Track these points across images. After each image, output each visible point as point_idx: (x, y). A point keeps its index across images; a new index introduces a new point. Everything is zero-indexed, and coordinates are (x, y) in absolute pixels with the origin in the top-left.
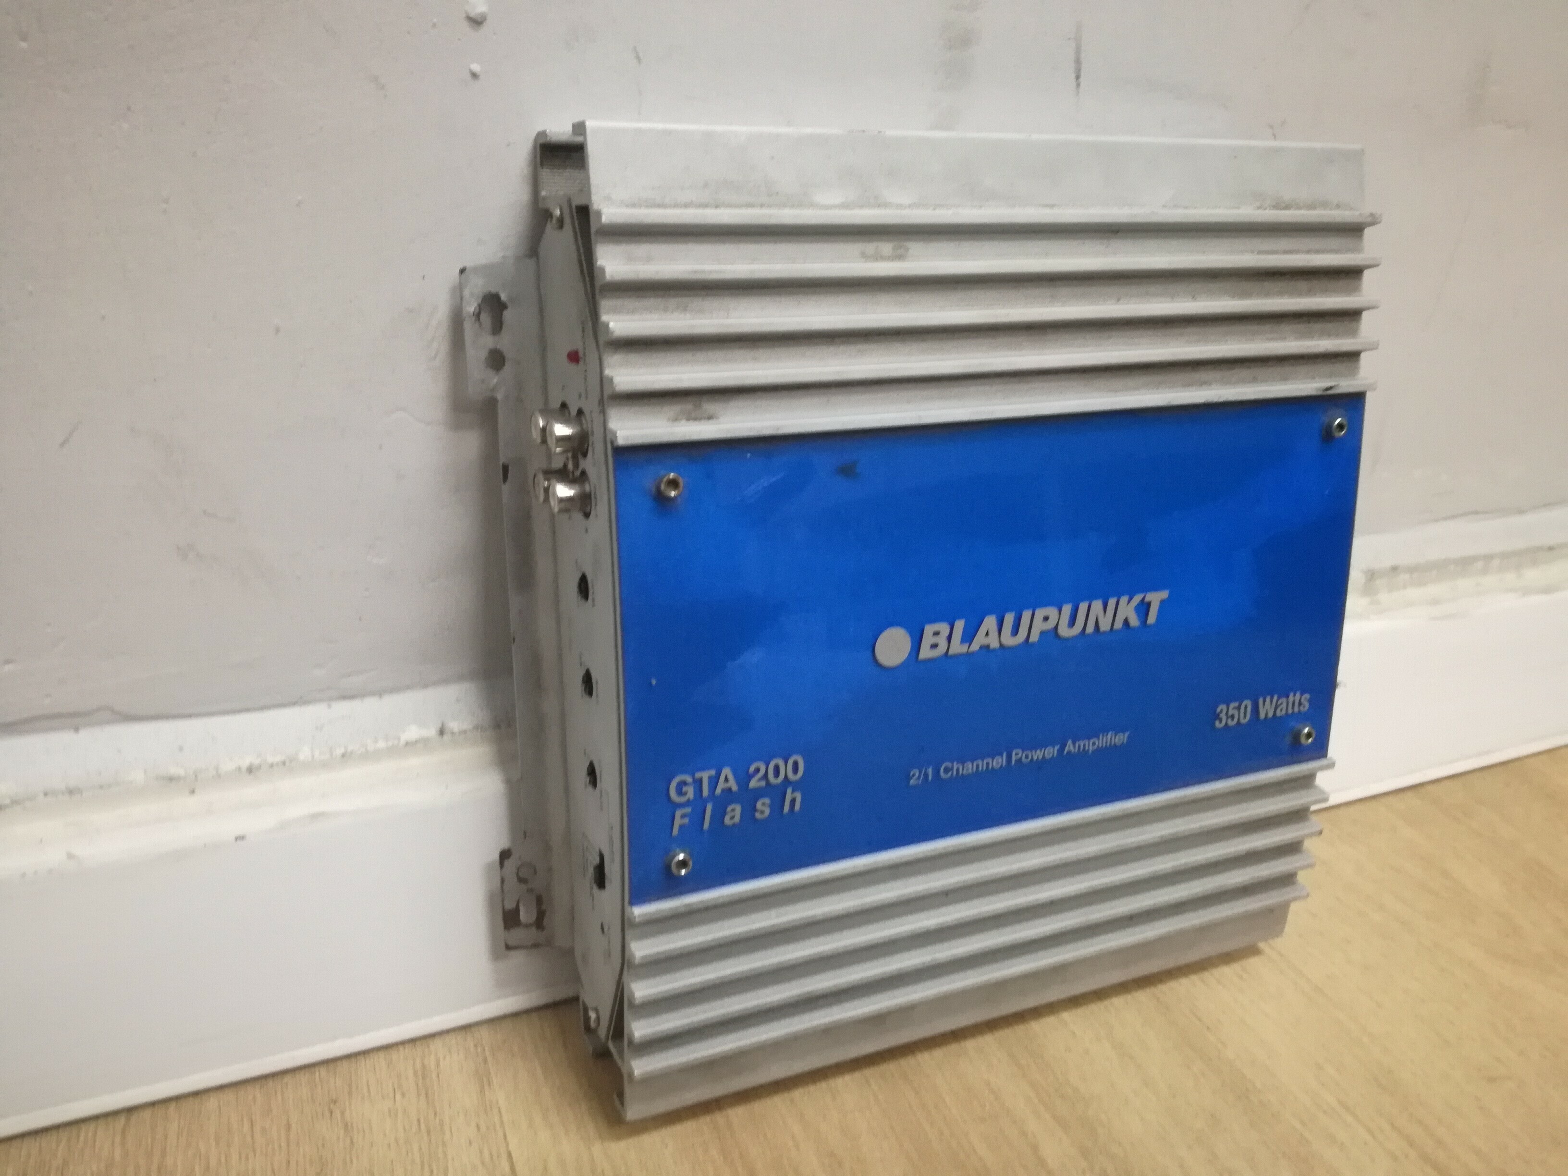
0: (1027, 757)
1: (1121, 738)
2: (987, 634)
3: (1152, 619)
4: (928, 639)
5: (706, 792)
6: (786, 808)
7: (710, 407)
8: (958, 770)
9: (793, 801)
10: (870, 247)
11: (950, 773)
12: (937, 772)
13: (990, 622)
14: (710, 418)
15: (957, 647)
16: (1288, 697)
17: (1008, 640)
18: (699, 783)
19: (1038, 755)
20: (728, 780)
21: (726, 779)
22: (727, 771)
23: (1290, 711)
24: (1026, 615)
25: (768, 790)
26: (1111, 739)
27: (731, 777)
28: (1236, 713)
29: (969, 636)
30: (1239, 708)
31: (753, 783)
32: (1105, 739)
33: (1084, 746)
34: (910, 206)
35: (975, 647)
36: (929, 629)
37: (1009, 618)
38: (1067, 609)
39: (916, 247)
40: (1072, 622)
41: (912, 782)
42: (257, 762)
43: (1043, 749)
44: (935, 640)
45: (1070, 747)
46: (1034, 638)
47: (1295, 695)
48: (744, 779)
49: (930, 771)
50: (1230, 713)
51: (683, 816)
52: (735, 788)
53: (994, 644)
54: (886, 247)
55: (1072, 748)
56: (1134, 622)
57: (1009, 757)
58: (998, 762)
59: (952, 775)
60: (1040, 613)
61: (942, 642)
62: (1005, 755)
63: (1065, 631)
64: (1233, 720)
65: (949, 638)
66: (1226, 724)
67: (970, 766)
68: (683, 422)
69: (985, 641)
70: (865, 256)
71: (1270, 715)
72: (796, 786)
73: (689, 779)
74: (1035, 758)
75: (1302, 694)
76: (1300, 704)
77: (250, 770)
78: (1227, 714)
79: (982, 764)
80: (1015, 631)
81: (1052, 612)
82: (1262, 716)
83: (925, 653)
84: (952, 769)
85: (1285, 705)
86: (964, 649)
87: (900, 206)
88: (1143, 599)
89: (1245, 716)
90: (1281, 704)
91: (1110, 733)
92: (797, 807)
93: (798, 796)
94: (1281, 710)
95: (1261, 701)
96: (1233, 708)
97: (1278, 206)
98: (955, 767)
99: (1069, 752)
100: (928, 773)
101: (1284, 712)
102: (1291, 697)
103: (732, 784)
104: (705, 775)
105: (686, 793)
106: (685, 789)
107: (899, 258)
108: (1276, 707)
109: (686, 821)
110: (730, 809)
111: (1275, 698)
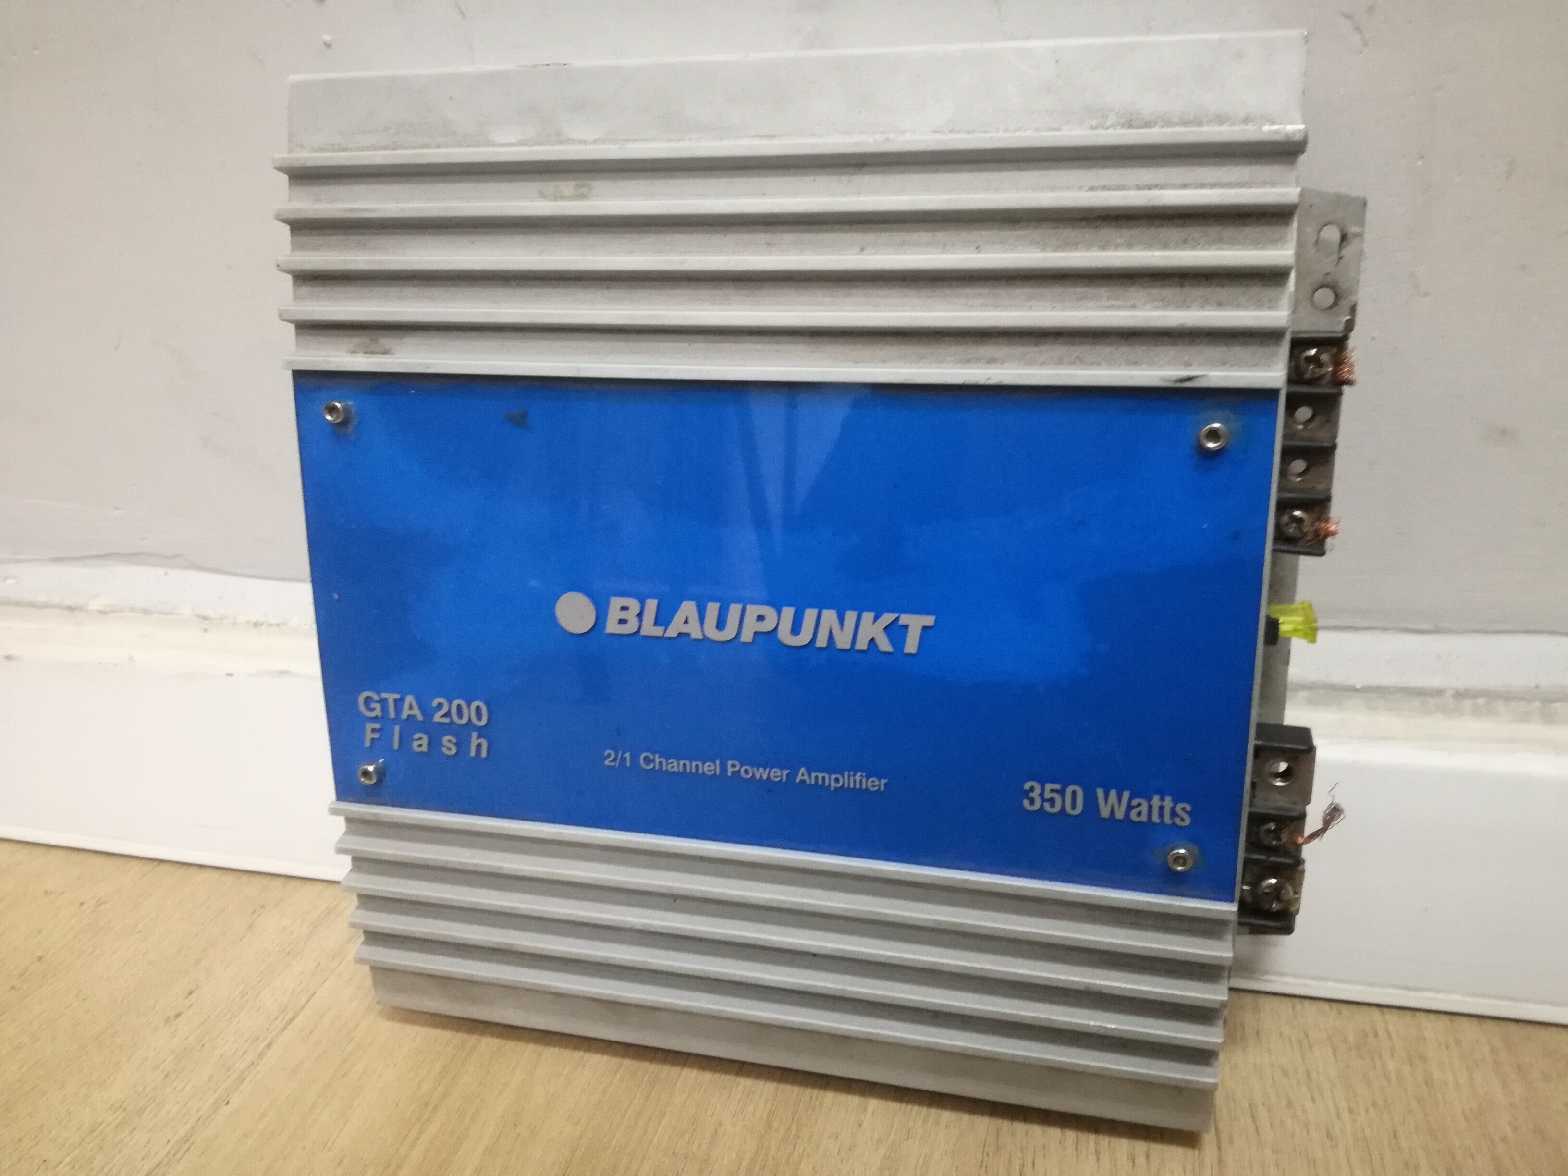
0: (746, 772)
1: (875, 784)
2: (686, 622)
3: (911, 645)
4: (614, 614)
5: (392, 715)
6: (473, 753)
7: (386, 341)
8: (661, 763)
9: (479, 746)
10: (549, 186)
11: (652, 766)
12: (634, 759)
13: (688, 608)
14: (386, 352)
15: (649, 629)
16: (1149, 798)
17: (713, 633)
18: (383, 702)
19: (761, 773)
20: (411, 707)
22: (410, 699)
23: (1156, 819)
24: (735, 610)
25: (450, 728)
26: (861, 781)
27: (415, 706)
28: (1058, 798)
29: (662, 619)
30: (1062, 792)
31: (437, 718)
32: (852, 778)
33: (824, 778)
34: (595, 142)
35: (672, 632)
36: (616, 602)
37: (713, 609)
38: (788, 613)
39: (599, 185)
40: (796, 629)
41: (607, 762)
42: (262, 619)
43: (768, 770)
44: (623, 615)
45: (802, 774)
46: (747, 636)
47: (1162, 799)
48: (428, 712)
49: (627, 755)
50: (1048, 795)
51: (373, 730)
52: (420, 717)
53: (696, 634)
54: (567, 186)
55: (806, 777)
56: (885, 645)
57: (724, 767)
58: (709, 768)
59: (654, 766)
60: (753, 611)
61: (632, 618)
62: (718, 762)
63: (785, 636)
64: (1053, 804)
65: (640, 615)
66: (1042, 807)
67: (675, 764)
68: (360, 354)
69: (685, 629)
70: (543, 196)
71: (1120, 814)
72: (482, 732)
73: (376, 697)
74: (758, 776)
75: (1176, 801)
76: (1174, 814)
77: (257, 625)
78: (1042, 795)
79: (691, 766)
80: (721, 625)
81: (769, 612)
82: (1104, 812)
83: (612, 627)
84: (653, 761)
85: (1144, 808)
86: (658, 631)
87: (584, 142)
88: (897, 619)
89: (1073, 808)
90: (1139, 805)
91: (859, 774)
92: (484, 754)
93: (484, 743)
94: (1139, 814)
95: (1100, 792)
96: (1052, 791)
97: (1129, 124)
98: (657, 760)
99: (803, 782)
100: (625, 758)
101: (1144, 818)
102: (1156, 800)
103: (416, 712)
104: (391, 697)
105: (373, 710)
106: (373, 705)
107: (583, 197)
108: (1130, 808)
109: (376, 736)
110: (417, 736)
111: (1126, 795)
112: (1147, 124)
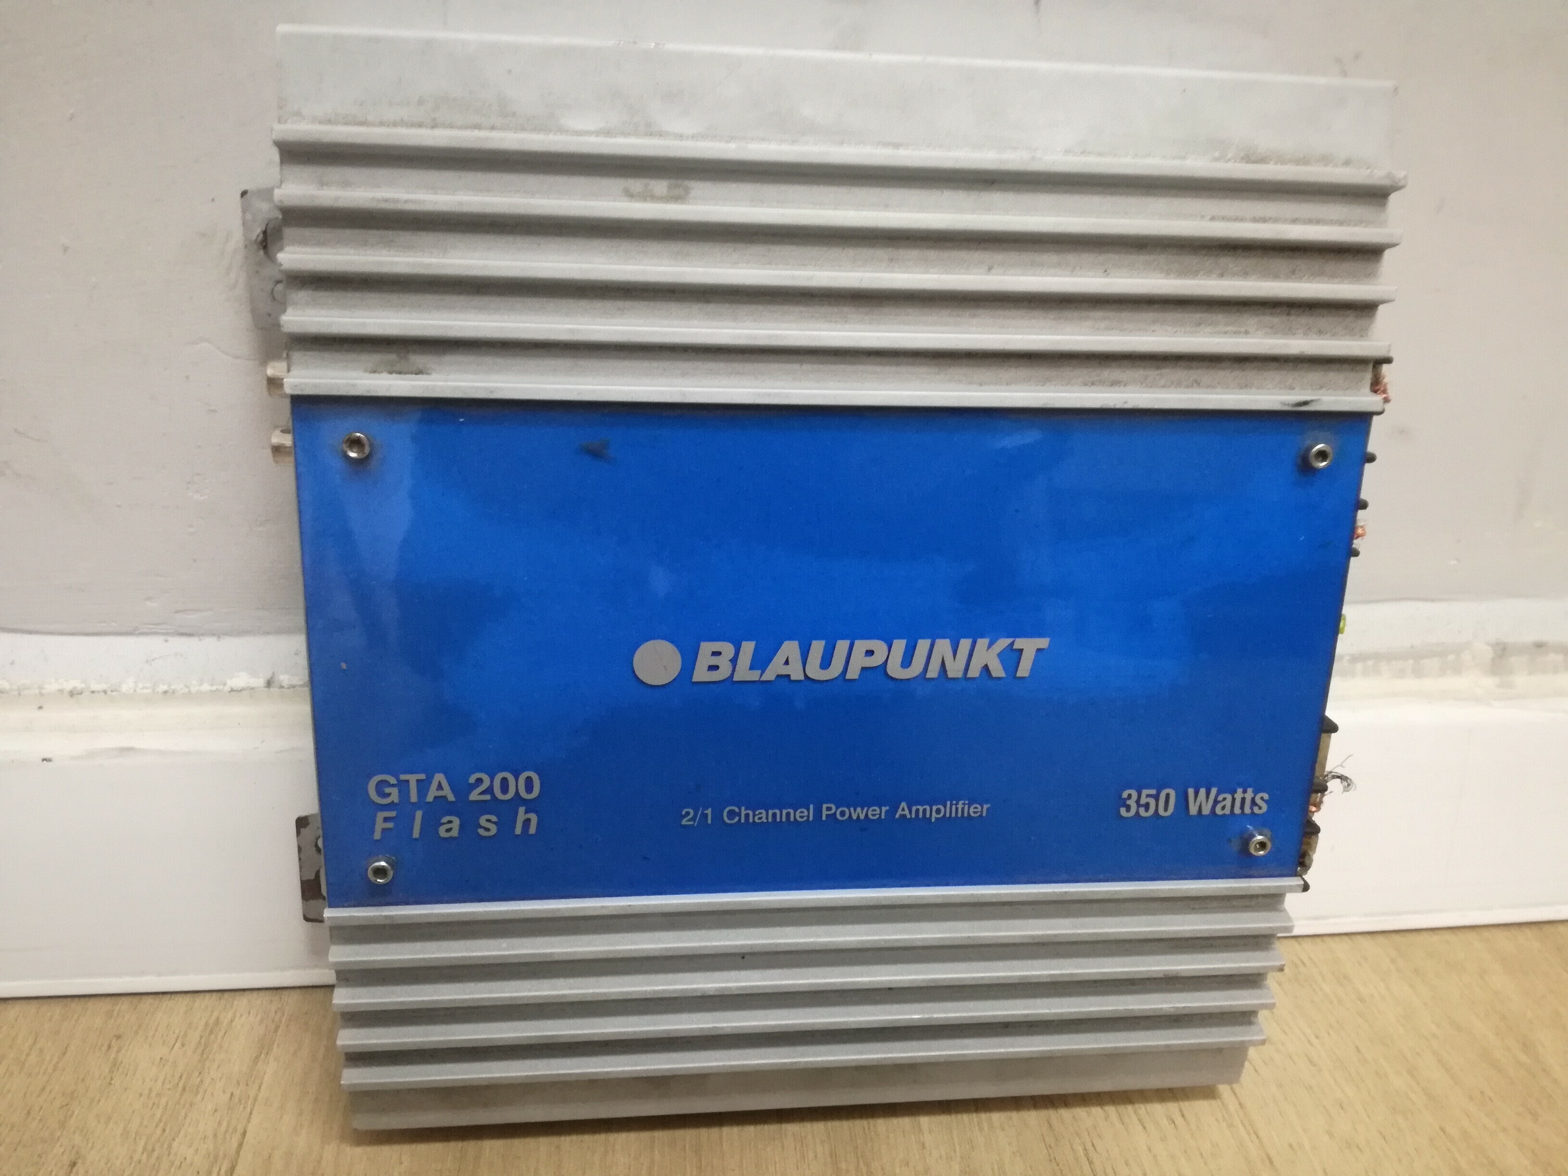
0: (843, 814)
1: (977, 810)
2: (787, 662)
3: (1024, 670)
4: (704, 658)
5: (414, 798)
6: (518, 830)
7: (419, 360)
8: (747, 815)
9: (527, 822)
10: (636, 185)
11: (737, 819)
12: (717, 816)
13: (790, 649)
14: (419, 372)
15: (744, 673)
16: (1233, 792)
17: (815, 672)
18: (403, 786)
19: (859, 813)
20: (442, 787)
21: (440, 787)
22: (439, 777)
23: (1237, 811)
24: (842, 646)
25: (491, 806)
26: (963, 809)
27: (445, 784)
28: (1152, 802)
29: (760, 662)
30: (1156, 797)
31: (474, 796)
32: (954, 807)
33: (924, 811)
34: (694, 137)
35: (770, 675)
36: (707, 648)
37: (818, 647)
38: (899, 646)
39: (699, 188)
40: (907, 662)
41: (684, 822)
42: (79, 685)
43: (866, 809)
44: (714, 661)
45: (903, 809)
46: (853, 673)
47: (1245, 792)
48: (461, 789)
49: (709, 811)
50: (1143, 801)
51: (386, 820)
52: (451, 798)
53: (797, 674)
54: (660, 186)
55: (907, 812)
56: (997, 670)
57: (818, 811)
58: (801, 815)
59: (740, 819)
60: (861, 646)
61: (724, 663)
62: (811, 806)
63: (895, 670)
64: (1147, 809)
65: (734, 661)
66: (1137, 813)
67: (764, 815)
68: (385, 375)
69: (785, 671)
70: (630, 195)
71: (1206, 811)
72: (531, 806)
73: (393, 781)
74: (854, 817)
75: (1256, 792)
76: (1254, 803)
77: (72, 694)
78: (1138, 802)
79: (781, 815)
80: (826, 663)
81: (879, 646)
82: (1193, 810)
83: (701, 674)
84: (739, 814)
85: (1228, 803)
86: (755, 676)
87: (681, 137)
88: (1012, 643)
89: (1166, 809)
90: (1224, 799)
91: (961, 802)
92: (532, 830)
93: (534, 818)
94: (1223, 808)
95: (1191, 791)
96: (1148, 796)
97: (1248, 159)
98: (743, 813)
99: (903, 816)
100: (707, 814)
101: (1227, 811)
102: (1239, 795)
103: (447, 792)
104: (413, 779)
105: (389, 795)
106: (387, 790)
107: (677, 199)
108: (1216, 802)
109: (390, 825)
110: (445, 820)
111: (1214, 791)
112: (1262, 160)
